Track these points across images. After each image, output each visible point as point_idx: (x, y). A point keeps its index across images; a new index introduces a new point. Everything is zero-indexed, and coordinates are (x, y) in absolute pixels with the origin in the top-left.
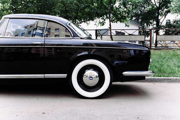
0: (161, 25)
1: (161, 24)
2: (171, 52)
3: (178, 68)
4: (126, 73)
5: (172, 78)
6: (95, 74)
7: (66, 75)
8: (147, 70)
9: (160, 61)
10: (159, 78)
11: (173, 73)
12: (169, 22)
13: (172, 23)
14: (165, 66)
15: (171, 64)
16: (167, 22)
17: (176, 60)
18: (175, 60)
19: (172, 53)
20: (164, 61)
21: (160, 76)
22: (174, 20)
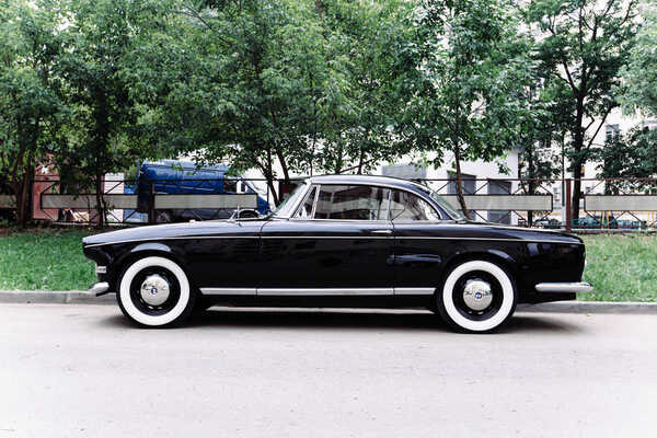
0: (591, 147)
1: (590, 143)
2: (625, 241)
3: (642, 282)
4: (541, 286)
5: (629, 303)
6: (485, 287)
7: (433, 289)
8: (578, 280)
9: (597, 266)
10: (598, 303)
11: (630, 293)
12: (616, 137)
13: (626, 139)
14: (611, 278)
15: (626, 272)
16: (609, 138)
17: (638, 264)
18: (635, 262)
19: (629, 243)
20: (608, 266)
21: (601, 300)
22: (632, 130)
